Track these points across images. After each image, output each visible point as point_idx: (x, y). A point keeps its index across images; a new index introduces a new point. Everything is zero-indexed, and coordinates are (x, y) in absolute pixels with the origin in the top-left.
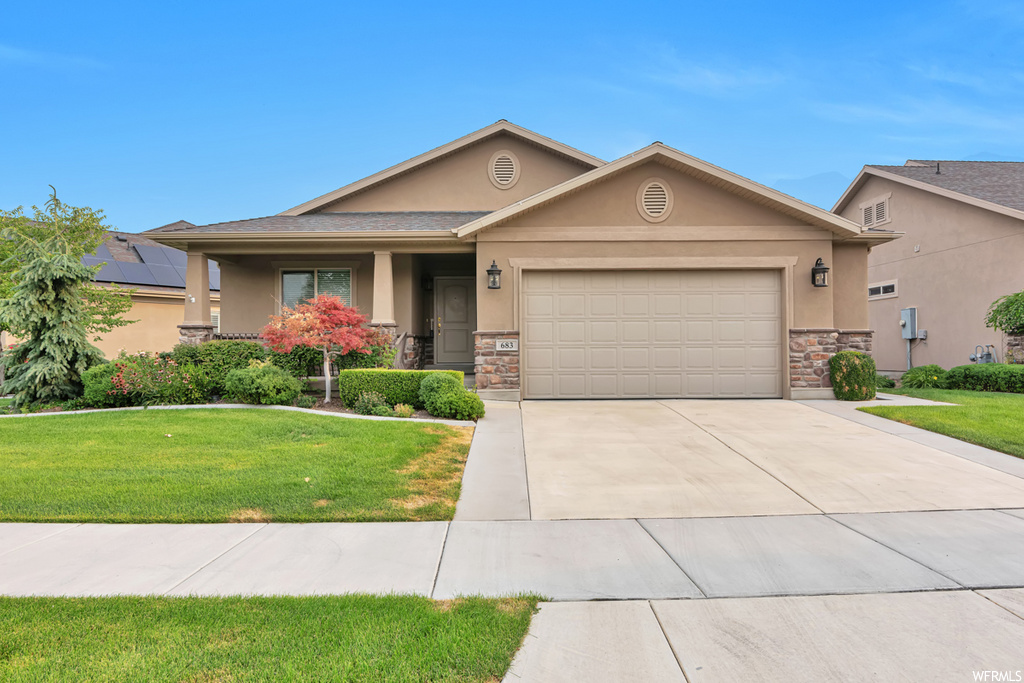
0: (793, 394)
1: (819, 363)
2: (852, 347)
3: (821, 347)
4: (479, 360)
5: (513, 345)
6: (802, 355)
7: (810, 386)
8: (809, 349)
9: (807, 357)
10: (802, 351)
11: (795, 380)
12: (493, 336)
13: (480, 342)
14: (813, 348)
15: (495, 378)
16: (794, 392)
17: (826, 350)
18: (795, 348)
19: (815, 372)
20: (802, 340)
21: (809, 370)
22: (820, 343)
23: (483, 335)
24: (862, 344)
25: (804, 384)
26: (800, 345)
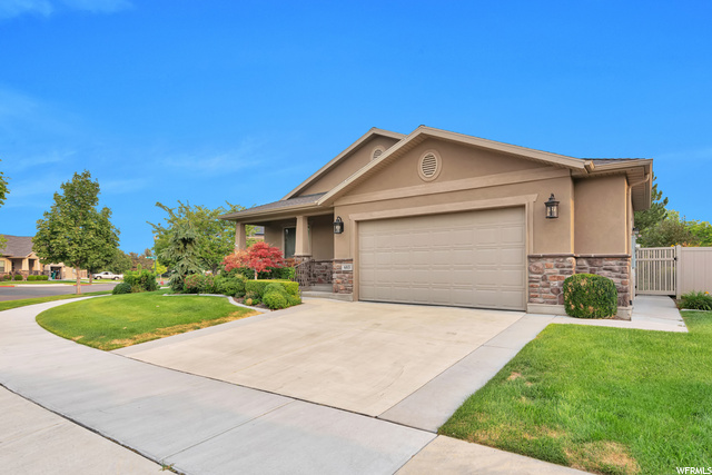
0: (529, 309)
1: (556, 284)
2: (605, 269)
3: (558, 270)
4: (335, 276)
5: (350, 267)
6: (540, 276)
7: (547, 302)
8: (546, 271)
9: (544, 279)
10: (539, 273)
11: (533, 296)
12: (341, 261)
13: (335, 265)
14: (550, 271)
15: (341, 286)
16: (530, 307)
17: (562, 272)
18: (533, 270)
19: (552, 291)
20: (539, 264)
21: (546, 289)
22: (557, 267)
23: (337, 261)
24: (617, 268)
25: (541, 300)
26: (537, 268)
